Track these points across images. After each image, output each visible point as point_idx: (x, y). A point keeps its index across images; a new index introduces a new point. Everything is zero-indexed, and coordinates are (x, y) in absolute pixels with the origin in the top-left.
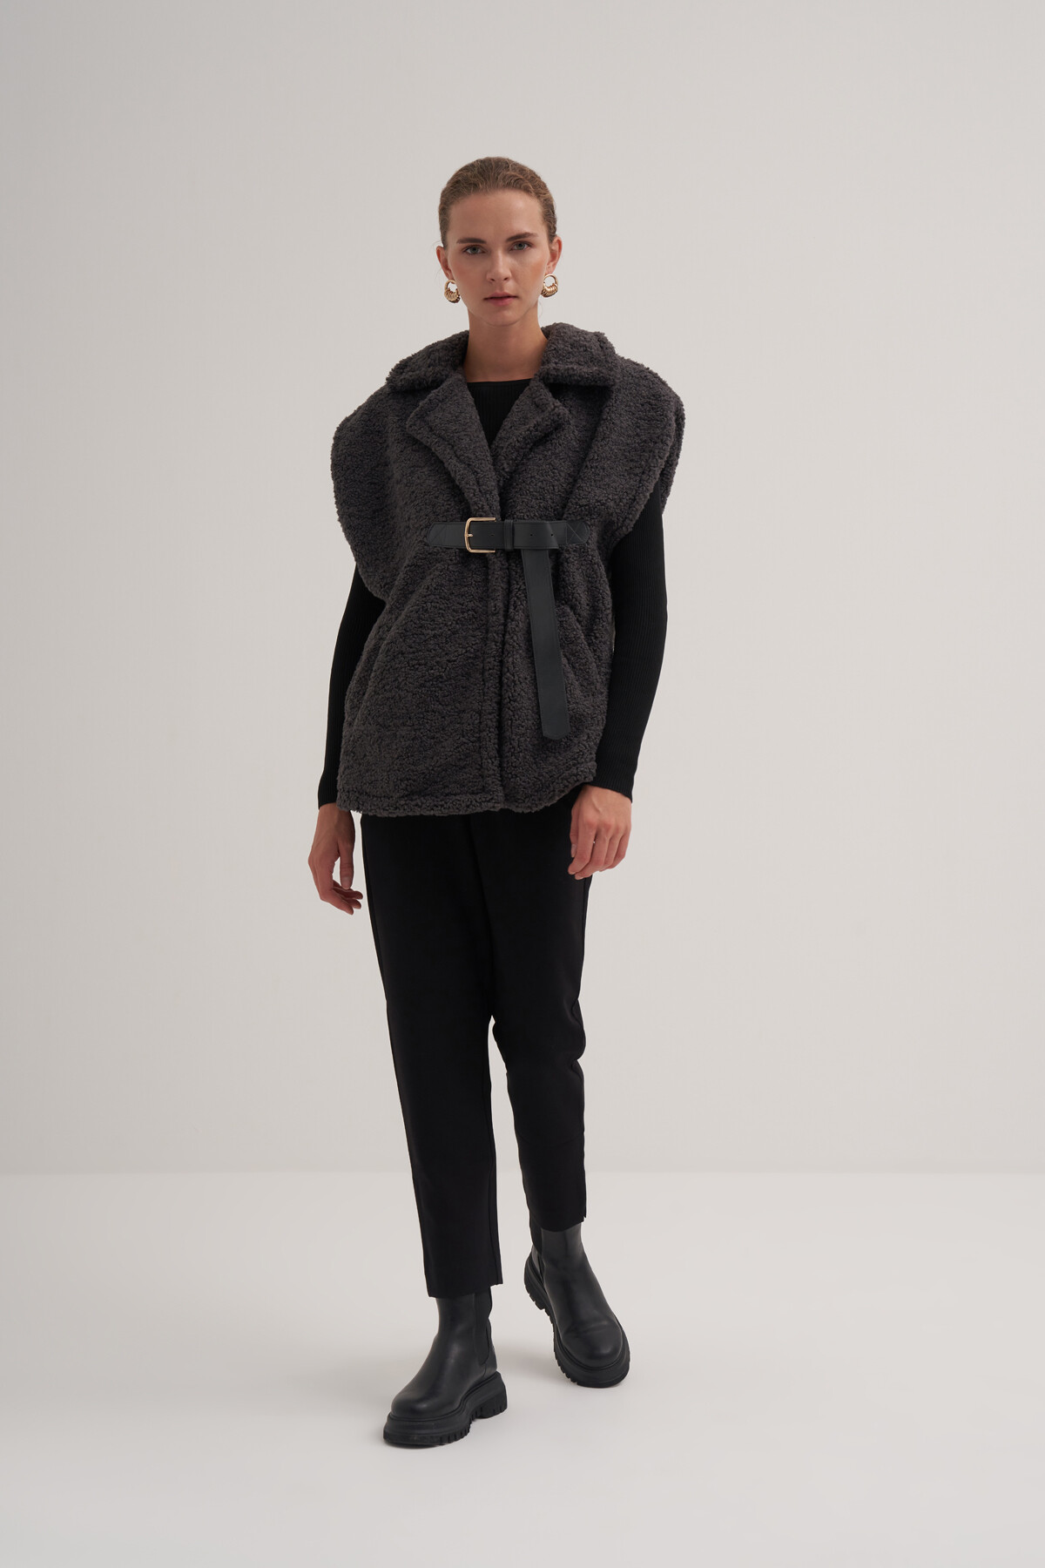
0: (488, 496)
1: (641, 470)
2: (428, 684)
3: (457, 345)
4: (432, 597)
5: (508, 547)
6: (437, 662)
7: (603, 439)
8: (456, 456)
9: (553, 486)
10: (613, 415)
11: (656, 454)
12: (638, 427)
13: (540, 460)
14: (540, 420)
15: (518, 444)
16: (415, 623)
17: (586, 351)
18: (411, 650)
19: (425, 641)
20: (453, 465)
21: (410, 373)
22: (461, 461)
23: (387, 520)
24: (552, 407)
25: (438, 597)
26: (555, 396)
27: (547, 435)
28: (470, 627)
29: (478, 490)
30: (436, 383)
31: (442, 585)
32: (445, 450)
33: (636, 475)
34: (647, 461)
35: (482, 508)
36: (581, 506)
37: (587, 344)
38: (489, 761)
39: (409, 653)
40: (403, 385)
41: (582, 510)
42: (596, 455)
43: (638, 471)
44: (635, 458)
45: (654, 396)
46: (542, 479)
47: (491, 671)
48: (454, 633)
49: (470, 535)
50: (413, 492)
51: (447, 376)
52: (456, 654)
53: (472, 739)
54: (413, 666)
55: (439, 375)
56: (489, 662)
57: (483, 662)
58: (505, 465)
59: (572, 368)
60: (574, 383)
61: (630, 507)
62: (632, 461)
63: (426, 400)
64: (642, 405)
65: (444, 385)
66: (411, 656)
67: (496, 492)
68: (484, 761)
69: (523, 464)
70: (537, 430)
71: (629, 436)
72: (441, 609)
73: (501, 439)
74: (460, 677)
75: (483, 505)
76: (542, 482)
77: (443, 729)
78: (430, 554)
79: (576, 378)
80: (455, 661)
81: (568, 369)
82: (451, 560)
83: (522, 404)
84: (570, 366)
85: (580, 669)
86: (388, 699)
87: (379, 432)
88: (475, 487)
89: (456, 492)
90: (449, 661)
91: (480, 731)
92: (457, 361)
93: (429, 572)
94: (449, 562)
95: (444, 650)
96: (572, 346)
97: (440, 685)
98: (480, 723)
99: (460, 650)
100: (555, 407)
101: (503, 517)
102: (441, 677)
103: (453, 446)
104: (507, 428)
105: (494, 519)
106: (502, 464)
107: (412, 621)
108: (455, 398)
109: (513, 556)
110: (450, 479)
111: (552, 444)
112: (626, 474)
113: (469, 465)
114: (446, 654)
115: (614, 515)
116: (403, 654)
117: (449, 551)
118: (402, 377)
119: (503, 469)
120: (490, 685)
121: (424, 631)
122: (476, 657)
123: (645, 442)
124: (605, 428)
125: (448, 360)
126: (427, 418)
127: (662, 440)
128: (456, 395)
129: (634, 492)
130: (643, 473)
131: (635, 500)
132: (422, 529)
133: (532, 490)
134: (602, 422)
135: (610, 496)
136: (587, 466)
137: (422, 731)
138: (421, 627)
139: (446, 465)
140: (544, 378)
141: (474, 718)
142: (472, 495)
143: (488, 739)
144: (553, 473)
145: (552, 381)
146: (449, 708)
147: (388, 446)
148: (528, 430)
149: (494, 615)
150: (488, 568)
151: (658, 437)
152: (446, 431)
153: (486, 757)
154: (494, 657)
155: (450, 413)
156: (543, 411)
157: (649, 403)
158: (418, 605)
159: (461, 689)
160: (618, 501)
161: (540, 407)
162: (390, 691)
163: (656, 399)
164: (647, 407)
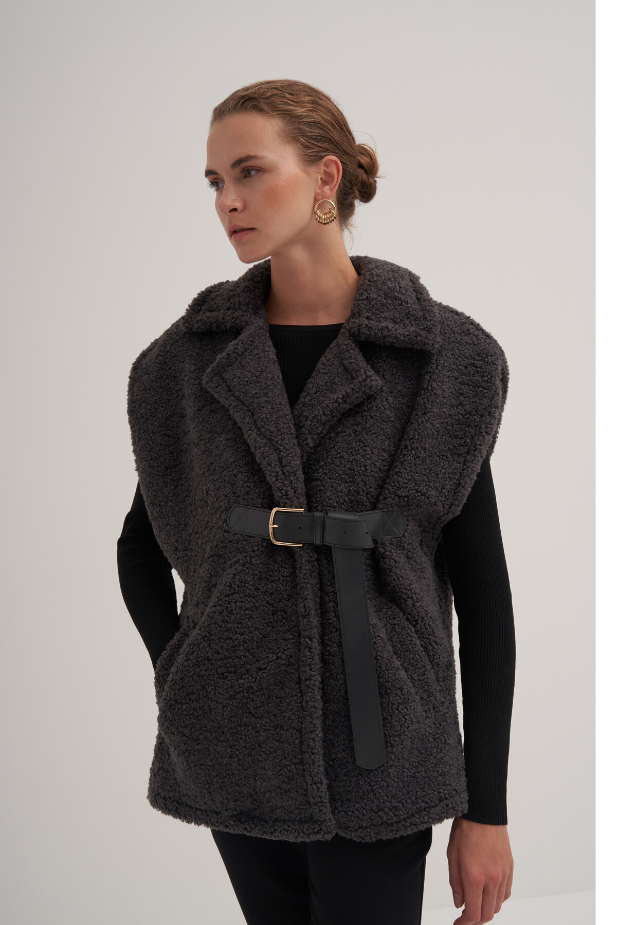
0: (292, 478)
1: (465, 449)
2: (239, 696)
3: (259, 282)
4: (236, 596)
5: (318, 542)
6: (247, 670)
7: (424, 414)
8: (256, 426)
9: (365, 466)
10: (434, 384)
11: (483, 430)
12: (461, 394)
13: (350, 435)
14: (349, 391)
15: (324, 418)
16: (220, 626)
17: (401, 305)
18: (219, 657)
19: (234, 647)
20: (251, 437)
21: (208, 314)
22: (261, 435)
23: (180, 479)
24: (364, 377)
25: (242, 595)
26: (368, 359)
27: (358, 406)
28: (280, 629)
29: (280, 473)
30: (236, 331)
31: (246, 582)
32: (244, 418)
33: (459, 455)
34: (472, 438)
35: (286, 495)
36: (399, 497)
37: (403, 298)
38: (314, 786)
39: (217, 660)
40: (199, 327)
41: (400, 502)
42: (416, 433)
43: (463, 450)
44: (461, 434)
45: (479, 355)
46: (351, 458)
47: (308, 682)
48: (265, 637)
49: (275, 526)
50: (212, 464)
51: (247, 323)
52: (266, 660)
53: (295, 761)
54: (222, 674)
55: (238, 321)
56: (305, 672)
57: (298, 669)
58: (309, 441)
59: (387, 328)
60: (387, 344)
61: (455, 493)
62: (455, 437)
63: (224, 354)
64: (466, 367)
65: (244, 336)
66: (219, 663)
67: (300, 472)
68: (309, 786)
69: (330, 438)
70: (345, 402)
71: (452, 406)
72: (247, 609)
73: (304, 405)
74: (273, 687)
75: (287, 491)
76: (352, 462)
77: (259, 746)
78: (229, 542)
79: (390, 339)
80: (265, 668)
81: (382, 329)
82: (253, 551)
83: (327, 362)
84: (384, 324)
85: (420, 680)
86: (195, 709)
87: (175, 377)
88: (278, 469)
89: (256, 471)
90: (260, 669)
91: (302, 753)
92: (260, 302)
93: (229, 563)
94: (253, 554)
95: (254, 656)
96: (387, 296)
97: (251, 696)
98: (301, 742)
99: (271, 655)
100: (367, 377)
101: (310, 509)
102: (252, 688)
103: (253, 414)
104: (311, 392)
105: (302, 510)
106: (306, 439)
107: (215, 623)
108: (256, 352)
109: (323, 552)
110: (248, 454)
111: (362, 417)
112: (449, 455)
113: (270, 440)
114: (257, 661)
115: (439, 503)
116: (209, 660)
117: (251, 540)
118: (199, 318)
119: (307, 444)
120: (308, 699)
121: (231, 635)
122: (289, 664)
123: (470, 413)
124: (426, 400)
125: (249, 303)
126: (226, 376)
127: (489, 413)
128: (257, 347)
129: (458, 475)
130: (468, 453)
131: (459, 484)
132: (222, 512)
133: (340, 473)
134: (422, 392)
135: (431, 484)
136: (406, 446)
137: (237, 747)
138: (227, 631)
139: (246, 436)
140: (354, 334)
141: (294, 737)
142: (274, 479)
143: (311, 762)
144: (365, 451)
145: (363, 339)
146: (264, 721)
147: (183, 396)
148: (336, 402)
149: (304, 617)
150: (295, 561)
151: (485, 409)
152: (245, 393)
153: (310, 782)
154: (309, 665)
155: (250, 371)
156: (353, 378)
157: (474, 365)
158: (221, 605)
159: (275, 700)
160: (440, 489)
161: (350, 373)
162: (197, 701)
163: (483, 360)
164: (471, 369)
